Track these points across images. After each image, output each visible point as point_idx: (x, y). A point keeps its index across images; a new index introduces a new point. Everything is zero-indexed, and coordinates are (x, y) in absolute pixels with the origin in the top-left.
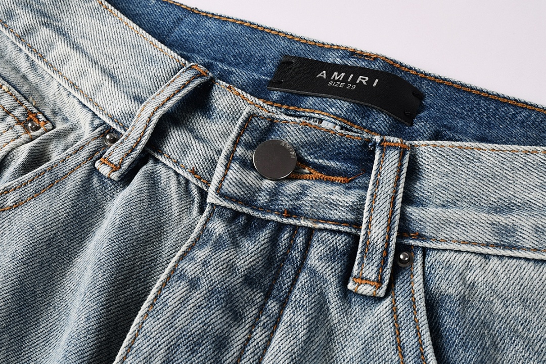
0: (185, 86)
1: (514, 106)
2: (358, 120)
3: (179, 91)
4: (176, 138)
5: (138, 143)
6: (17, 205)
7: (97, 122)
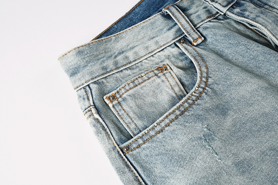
0: (177, 9)
3: (179, 11)
5: (193, 29)
7: (173, 45)
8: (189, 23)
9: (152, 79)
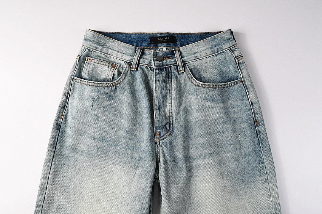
0: (140, 52)
1: (190, 34)
2: (168, 46)
3: (140, 53)
4: (142, 60)
5: (136, 64)
6: (123, 81)
7: (125, 62)
8: (137, 60)
9: (106, 66)
